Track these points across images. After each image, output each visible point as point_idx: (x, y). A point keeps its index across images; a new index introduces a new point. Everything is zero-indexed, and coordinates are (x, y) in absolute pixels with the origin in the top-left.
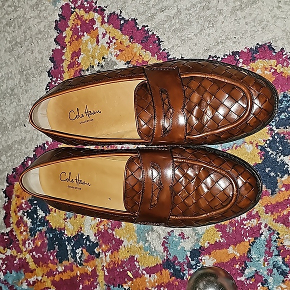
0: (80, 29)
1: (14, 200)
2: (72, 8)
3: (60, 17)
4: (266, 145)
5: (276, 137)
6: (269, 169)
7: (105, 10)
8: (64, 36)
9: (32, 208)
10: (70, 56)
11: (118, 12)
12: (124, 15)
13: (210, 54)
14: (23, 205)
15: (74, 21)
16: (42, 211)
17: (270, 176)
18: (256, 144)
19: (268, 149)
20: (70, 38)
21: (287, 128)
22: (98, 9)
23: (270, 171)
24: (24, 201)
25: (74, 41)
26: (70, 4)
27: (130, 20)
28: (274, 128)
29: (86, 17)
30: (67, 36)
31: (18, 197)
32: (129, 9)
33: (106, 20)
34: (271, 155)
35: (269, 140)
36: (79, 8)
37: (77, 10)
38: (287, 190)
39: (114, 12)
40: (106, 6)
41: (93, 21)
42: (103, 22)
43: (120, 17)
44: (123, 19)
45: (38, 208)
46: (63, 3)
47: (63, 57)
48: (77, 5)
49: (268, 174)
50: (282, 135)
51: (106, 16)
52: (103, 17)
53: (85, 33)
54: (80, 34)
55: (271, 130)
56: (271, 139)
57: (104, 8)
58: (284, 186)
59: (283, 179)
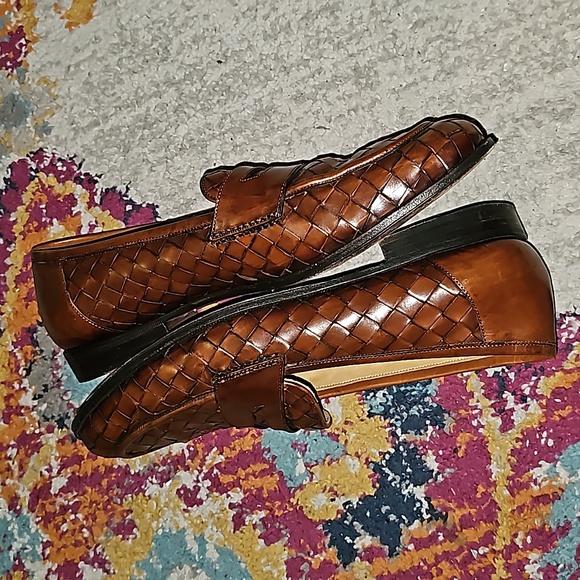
0: (45, 211)
2: (31, 169)
3: (6, 182)
4: (384, 462)
5: (401, 448)
6: (388, 507)
7: (97, 182)
8: (12, 219)
10: (20, 259)
11: (121, 188)
12: (132, 195)
15: (34, 194)
17: (388, 521)
18: (367, 459)
19: (387, 470)
20: (24, 226)
21: (421, 434)
22: (82, 177)
23: (388, 512)
25: (31, 231)
26: (29, 162)
27: (144, 206)
28: (399, 432)
29: (59, 188)
30: (19, 221)
32: (144, 187)
33: (97, 199)
34: (391, 482)
35: (389, 453)
36: (47, 170)
37: (42, 175)
38: (417, 548)
39: (115, 188)
40: (99, 174)
41: (71, 200)
42: (91, 204)
43: (125, 198)
44: (131, 202)
46: (15, 158)
47: (8, 261)
48: (42, 166)
49: (385, 517)
50: (412, 446)
51: (99, 193)
52: (93, 195)
53: (55, 220)
54: (44, 219)
55: (393, 434)
56: (392, 451)
57: (96, 178)
58: (412, 540)
59: (411, 528)
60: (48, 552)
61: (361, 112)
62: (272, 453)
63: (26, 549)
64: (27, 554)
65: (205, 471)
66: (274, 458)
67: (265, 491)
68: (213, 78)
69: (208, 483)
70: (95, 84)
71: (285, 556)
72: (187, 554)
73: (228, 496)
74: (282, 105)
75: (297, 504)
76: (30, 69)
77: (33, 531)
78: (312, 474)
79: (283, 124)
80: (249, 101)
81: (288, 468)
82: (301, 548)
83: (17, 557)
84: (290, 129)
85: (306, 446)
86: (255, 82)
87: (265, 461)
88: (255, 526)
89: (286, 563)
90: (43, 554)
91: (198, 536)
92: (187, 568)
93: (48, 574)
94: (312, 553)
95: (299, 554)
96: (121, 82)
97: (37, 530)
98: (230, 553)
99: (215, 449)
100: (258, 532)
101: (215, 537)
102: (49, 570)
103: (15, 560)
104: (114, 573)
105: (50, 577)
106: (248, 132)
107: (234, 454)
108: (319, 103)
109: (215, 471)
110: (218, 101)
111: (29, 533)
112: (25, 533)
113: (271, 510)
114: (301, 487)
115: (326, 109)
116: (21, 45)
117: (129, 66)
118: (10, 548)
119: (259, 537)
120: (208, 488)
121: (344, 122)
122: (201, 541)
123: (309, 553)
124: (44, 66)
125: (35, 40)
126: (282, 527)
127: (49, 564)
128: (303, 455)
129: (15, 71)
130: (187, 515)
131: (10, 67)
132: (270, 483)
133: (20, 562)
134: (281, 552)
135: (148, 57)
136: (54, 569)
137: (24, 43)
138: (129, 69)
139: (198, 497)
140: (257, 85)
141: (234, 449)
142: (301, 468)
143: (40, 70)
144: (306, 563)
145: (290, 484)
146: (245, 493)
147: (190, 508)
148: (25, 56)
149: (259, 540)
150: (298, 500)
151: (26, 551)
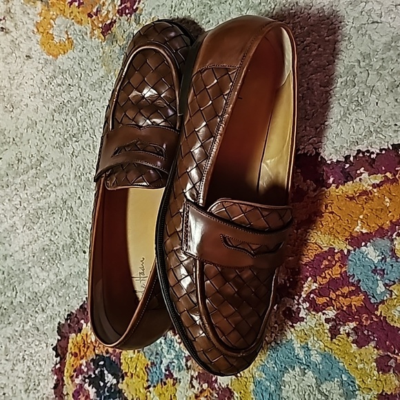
1: (69, 359)
9: (97, 372)
13: (357, 148)
14: (83, 367)
16: (112, 375)
24: (84, 361)
31: (75, 355)
45: (106, 372)
60: (189, 364)
62: (356, 278)
63: (173, 362)
64: (174, 366)
65: (304, 296)
66: (359, 281)
67: (353, 307)
69: (307, 305)
71: (375, 355)
72: (297, 357)
73: (324, 314)
74: (341, 9)
75: (381, 315)
76: (143, 13)
77: (177, 349)
78: (391, 291)
81: (371, 288)
82: (388, 349)
83: (167, 369)
84: (348, 28)
85: (384, 270)
87: (353, 285)
88: (348, 335)
89: (376, 361)
90: (186, 365)
91: (303, 345)
92: (297, 369)
93: (192, 380)
95: (386, 353)
97: (180, 348)
98: (330, 356)
99: (310, 279)
100: (351, 339)
101: (317, 345)
102: (192, 377)
103: (166, 370)
104: (241, 376)
105: (193, 382)
107: (325, 281)
108: (371, 3)
109: (312, 296)
112: (172, 351)
113: (360, 321)
114: (383, 302)
115: (377, 8)
118: (161, 362)
119: (353, 343)
120: (307, 308)
121: (393, 15)
122: (307, 349)
123: (394, 352)
124: (154, 9)
126: (370, 333)
127: (191, 373)
128: (382, 278)
129: (133, 16)
130: (293, 329)
131: (129, 13)
132: (357, 301)
133: (170, 372)
134: (371, 351)
136: (195, 376)
139: (300, 316)
141: (325, 277)
142: (381, 288)
143: (151, 12)
144: (392, 360)
145: (373, 301)
146: (337, 310)
147: (294, 325)
148: (139, 4)
149: (352, 345)
150: (381, 312)
151: (173, 364)
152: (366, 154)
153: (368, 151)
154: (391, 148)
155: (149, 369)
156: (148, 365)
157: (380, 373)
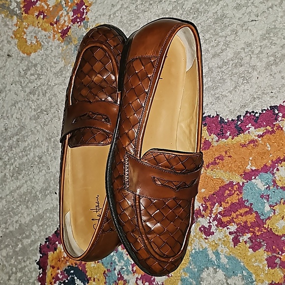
1: (49, 271)
9: (69, 278)
13: (246, 110)
14: (59, 275)
16: (80, 280)
24: (59, 271)
31: (53, 267)
45: (76, 278)
60: (135, 269)
61: (275, 8)
62: (250, 202)
63: (123, 268)
64: (124, 271)
65: (213, 216)
66: (251, 204)
67: (249, 223)
68: (188, 6)
69: (216, 223)
70: (125, 22)
71: (265, 256)
72: (210, 261)
73: (228, 228)
74: (229, 12)
75: (268, 228)
76: (90, 21)
77: (126, 259)
78: (274, 210)
79: (231, 23)
80: (210, 14)
81: (260, 209)
82: (274, 251)
83: (119, 273)
84: (235, 25)
85: (268, 196)
86: (212, 4)
87: (246, 207)
88: (246, 242)
89: (266, 260)
90: (133, 270)
91: (214, 251)
92: (211, 269)
93: (137, 280)
94: (280, 253)
95: (273, 254)
96: (138, 18)
97: (128, 258)
98: (234, 258)
99: (217, 204)
100: (248, 245)
101: (224, 251)
102: (137, 278)
103: (118, 275)
104: (172, 276)
105: (138, 282)
106: (212, 31)
107: (228, 205)
108: (250, 7)
109: (219, 216)
110: (193, 18)
111: (123, 260)
112: (122, 261)
113: (254, 233)
114: (269, 218)
115: (255, 10)
116: (83, 9)
117: (142, 9)
118: (115, 269)
119: (249, 248)
120: (216, 225)
121: (266, 15)
122: (217, 254)
123: (279, 253)
124: (97, 17)
125: (91, 5)
126: (261, 241)
127: (136, 275)
128: (268, 201)
129: (82, 23)
130: (207, 241)
131: (79, 21)
132: (251, 218)
133: (121, 276)
134: (263, 254)
135: (151, 2)
136: (139, 277)
137: (85, 8)
138: (142, 10)
139: (211, 231)
140: (213, 5)
141: (228, 203)
142: (267, 208)
143: (95, 20)
144: (278, 259)
145: (262, 217)
146: (237, 226)
147: (208, 237)
148: (86, 15)
149: (249, 249)
150: (268, 225)
151: (123, 270)
152: (252, 114)
153: (253, 112)
154: (269, 109)
155: (106, 274)
156: (105, 271)
157: (270, 268)
